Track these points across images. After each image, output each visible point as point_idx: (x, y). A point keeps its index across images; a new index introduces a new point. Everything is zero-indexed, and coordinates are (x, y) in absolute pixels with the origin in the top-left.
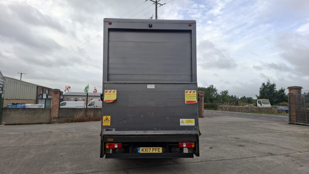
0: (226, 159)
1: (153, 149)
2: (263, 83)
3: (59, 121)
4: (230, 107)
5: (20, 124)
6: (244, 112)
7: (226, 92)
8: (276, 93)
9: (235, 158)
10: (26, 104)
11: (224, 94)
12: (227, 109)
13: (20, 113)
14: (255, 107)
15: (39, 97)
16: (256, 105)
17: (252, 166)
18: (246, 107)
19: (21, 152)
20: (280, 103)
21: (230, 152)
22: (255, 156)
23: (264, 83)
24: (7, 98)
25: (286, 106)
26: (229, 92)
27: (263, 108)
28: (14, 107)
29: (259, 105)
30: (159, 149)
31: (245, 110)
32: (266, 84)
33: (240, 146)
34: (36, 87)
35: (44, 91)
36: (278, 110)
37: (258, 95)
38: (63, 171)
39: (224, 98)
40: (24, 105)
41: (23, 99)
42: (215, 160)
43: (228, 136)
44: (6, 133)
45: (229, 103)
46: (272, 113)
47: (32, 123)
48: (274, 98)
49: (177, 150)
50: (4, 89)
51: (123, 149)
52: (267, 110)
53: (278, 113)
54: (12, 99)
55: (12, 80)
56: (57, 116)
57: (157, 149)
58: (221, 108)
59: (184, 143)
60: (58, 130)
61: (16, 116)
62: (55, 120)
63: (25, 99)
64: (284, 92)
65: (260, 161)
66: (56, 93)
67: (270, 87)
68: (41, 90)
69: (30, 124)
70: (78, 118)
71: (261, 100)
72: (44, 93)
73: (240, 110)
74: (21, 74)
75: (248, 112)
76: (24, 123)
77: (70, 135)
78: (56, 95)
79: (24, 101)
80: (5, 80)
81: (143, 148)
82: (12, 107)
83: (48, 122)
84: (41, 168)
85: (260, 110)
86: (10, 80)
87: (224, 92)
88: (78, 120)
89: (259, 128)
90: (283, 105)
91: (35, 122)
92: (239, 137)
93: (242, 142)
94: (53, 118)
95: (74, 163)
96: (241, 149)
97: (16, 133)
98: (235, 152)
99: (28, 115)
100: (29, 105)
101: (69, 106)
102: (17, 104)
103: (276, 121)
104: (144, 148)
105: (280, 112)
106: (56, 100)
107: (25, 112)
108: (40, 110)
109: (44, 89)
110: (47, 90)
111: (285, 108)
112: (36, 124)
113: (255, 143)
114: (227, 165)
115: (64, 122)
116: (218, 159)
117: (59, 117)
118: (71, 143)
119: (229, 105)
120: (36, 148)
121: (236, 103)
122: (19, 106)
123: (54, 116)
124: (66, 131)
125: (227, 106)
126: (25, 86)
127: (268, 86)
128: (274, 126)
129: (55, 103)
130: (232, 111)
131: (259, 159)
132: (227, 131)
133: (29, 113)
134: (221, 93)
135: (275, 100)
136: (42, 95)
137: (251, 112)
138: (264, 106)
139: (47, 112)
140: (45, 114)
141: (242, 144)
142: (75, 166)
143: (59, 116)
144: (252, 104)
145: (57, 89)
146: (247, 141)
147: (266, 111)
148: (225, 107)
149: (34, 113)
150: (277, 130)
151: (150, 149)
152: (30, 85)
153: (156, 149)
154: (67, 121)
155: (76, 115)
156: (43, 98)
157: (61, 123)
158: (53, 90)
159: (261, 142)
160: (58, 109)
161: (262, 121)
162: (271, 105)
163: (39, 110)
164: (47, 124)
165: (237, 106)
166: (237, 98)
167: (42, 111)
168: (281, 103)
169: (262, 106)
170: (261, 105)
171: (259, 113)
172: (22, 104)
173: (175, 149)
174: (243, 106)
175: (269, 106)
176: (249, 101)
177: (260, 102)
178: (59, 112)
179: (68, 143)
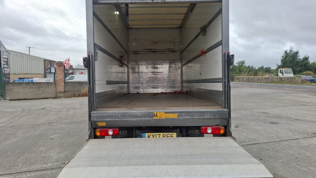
0: (259, 142)
1: (164, 136)
2: (285, 51)
3: (66, 96)
4: (248, 78)
5: (25, 99)
6: (263, 83)
7: (243, 62)
8: (298, 61)
9: (272, 140)
10: (34, 79)
11: (240, 64)
12: (245, 79)
13: (24, 88)
14: (276, 77)
15: (47, 71)
16: (277, 75)
17: (299, 154)
18: (266, 77)
19: (7, 133)
20: (303, 72)
21: (263, 132)
22: (298, 137)
23: (287, 51)
24: (14, 73)
25: (310, 75)
26: (246, 62)
27: (285, 78)
28: (21, 81)
29: (280, 75)
30: (172, 135)
31: (264, 81)
32: (288, 52)
33: (272, 123)
34: (43, 60)
35: (52, 65)
36: (302, 80)
37: (280, 64)
38: (45, 163)
39: (241, 68)
40: (31, 79)
41: (31, 73)
42: (246, 144)
43: (253, 110)
44: (4, 110)
45: (246, 74)
46: (295, 83)
47: (38, 98)
48: (297, 67)
49: (195, 132)
50: (9, 63)
51: (126, 132)
52: (290, 81)
53: (302, 83)
54: (20, 74)
55: (18, 54)
56: (63, 90)
57: (170, 135)
58: (238, 79)
59: (209, 128)
60: (61, 105)
61: (20, 91)
62: (61, 95)
63: (33, 73)
64: (309, 60)
65: (307, 145)
66: (60, 66)
67: (293, 55)
68: (48, 64)
69: (35, 99)
70: (85, 92)
71: (283, 69)
72: (53, 67)
73: (259, 81)
74: (29, 48)
75: (268, 83)
76: (29, 98)
77: (71, 112)
78: (60, 67)
79: (32, 75)
80: (9, 53)
81: (149, 134)
82: (19, 82)
83: (54, 96)
84: (18, 159)
85: (282, 80)
86: (16, 54)
87: (241, 63)
88: (85, 95)
89: (287, 100)
90: (306, 74)
91: (40, 97)
92: (267, 111)
93: (274, 117)
94: (59, 92)
95: (63, 150)
96: (275, 127)
97: (14, 110)
98: (269, 131)
99: (32, 90)
100: (36, 80)
101: (77, 80)
102: (24, 78)
103: (304, 92)
104: (151, 134)
105: (303, 82)
106: (60, 73)
107: (28, 86)
108: (45, 84)
109: (52, 63)
110: (55, 64)
111: (309, 77)
112: (41, 99)
113: (288, 118)
114: (264, 151)
115: (71, 97)
116: (250, 143)
117: (65, 92)
118: (70, 121)
119: (247, 76)
120: (27, 128)
121: (254, 73)
122: (26, 81)
123: (60, 90)
124: (70, 106)
125: (244, 76)
126: (31, 59)
127: (290, 53)
128: (304, 97)
129: (60, 76)
130: (251, 82)
131: (305, 143)
132: (251, 104)
133: (33, 88)
134: (237, 64)
135: (298, 69)
136: (50, 69)
137: (271, 82)
138: (286, 75)
139: (52, 86)
140: (50, 88)
141: (274, 120)
142: (62, 155)
143: (64, 90)
144: (272, 74)
145: (60, 62)
146: (279, 117)
147: (288, 81)
148: (242, 78)
149: (39, 88)
150: (310, 103)
151: (160, 135)
152: (36, 58)
153: (168, 136)
154: (74, 96)
155: (83, 89)
156: (52, 72)
157: (67, 97)
158: (57, 63)
159: (296, 117)
160: (63, 83)
161: (287, 92)
162: (294, 74)
163: (43, 84)
164: (53, 98)
165: (256, 77)
166: (254, 68)
167: (47, 85)
168: (305, 73)
169: (284, 76)
170: (283, 74)
171: (281, 83)
172: (29, 78)
173: (193, 130)
174: (262, 76)
175: (292, 75)
176: (268, 70)
177: (282, 71)
178: (64, 86)
179: (65, 121)
